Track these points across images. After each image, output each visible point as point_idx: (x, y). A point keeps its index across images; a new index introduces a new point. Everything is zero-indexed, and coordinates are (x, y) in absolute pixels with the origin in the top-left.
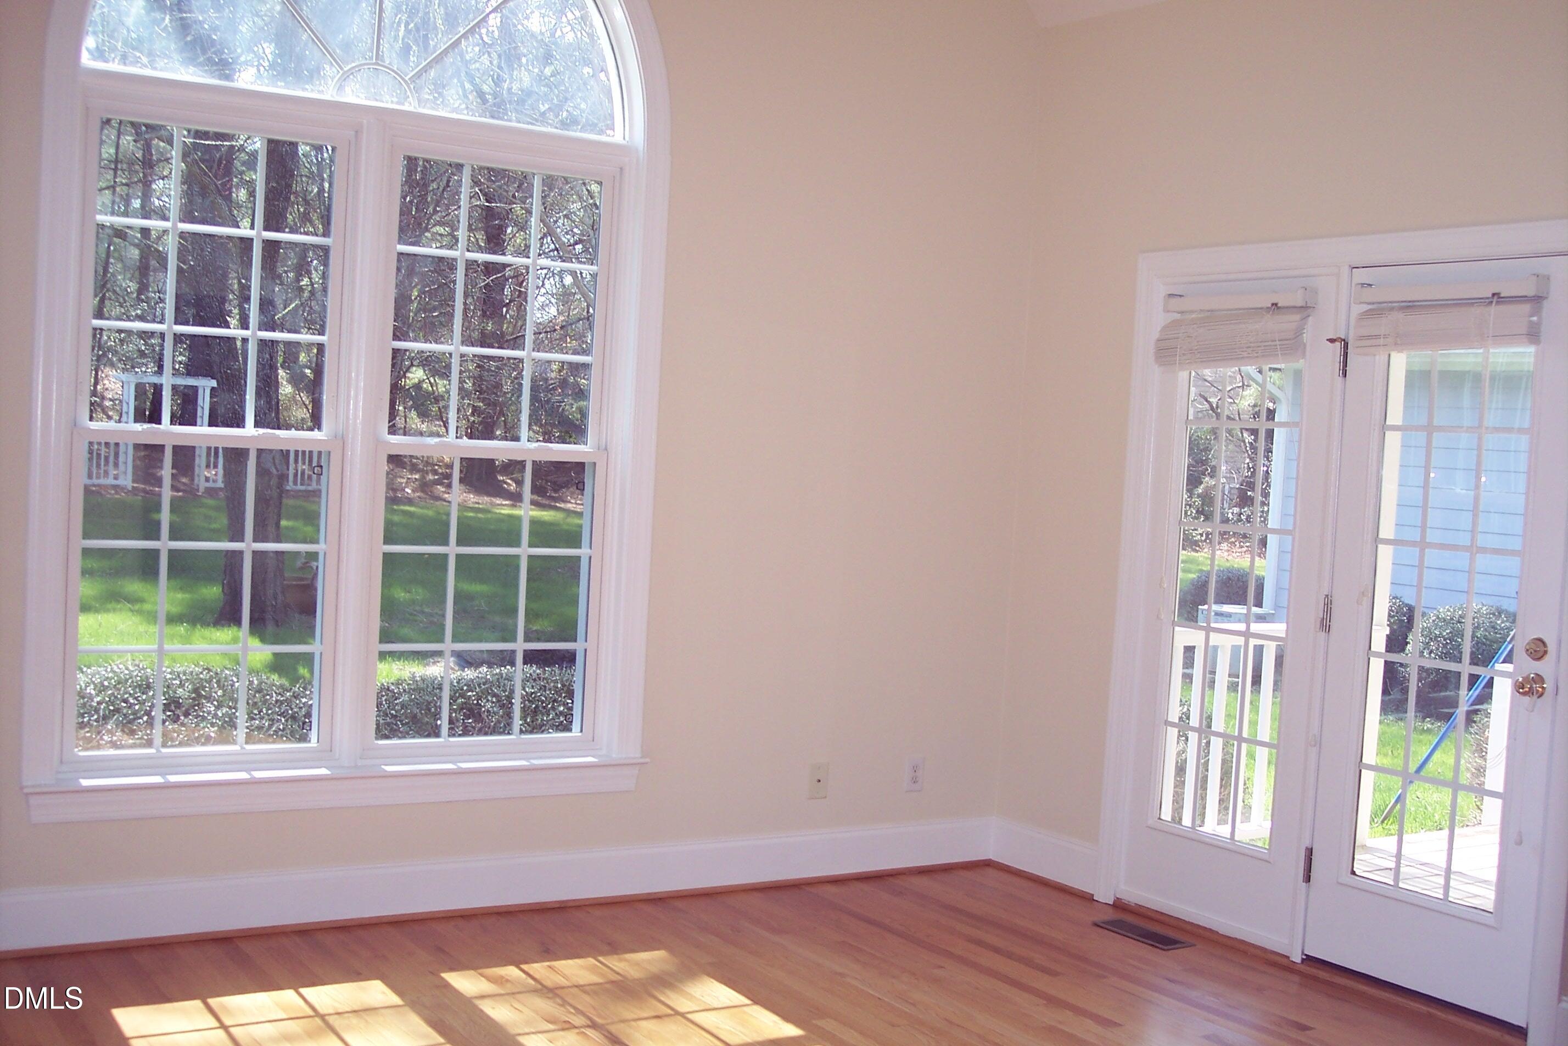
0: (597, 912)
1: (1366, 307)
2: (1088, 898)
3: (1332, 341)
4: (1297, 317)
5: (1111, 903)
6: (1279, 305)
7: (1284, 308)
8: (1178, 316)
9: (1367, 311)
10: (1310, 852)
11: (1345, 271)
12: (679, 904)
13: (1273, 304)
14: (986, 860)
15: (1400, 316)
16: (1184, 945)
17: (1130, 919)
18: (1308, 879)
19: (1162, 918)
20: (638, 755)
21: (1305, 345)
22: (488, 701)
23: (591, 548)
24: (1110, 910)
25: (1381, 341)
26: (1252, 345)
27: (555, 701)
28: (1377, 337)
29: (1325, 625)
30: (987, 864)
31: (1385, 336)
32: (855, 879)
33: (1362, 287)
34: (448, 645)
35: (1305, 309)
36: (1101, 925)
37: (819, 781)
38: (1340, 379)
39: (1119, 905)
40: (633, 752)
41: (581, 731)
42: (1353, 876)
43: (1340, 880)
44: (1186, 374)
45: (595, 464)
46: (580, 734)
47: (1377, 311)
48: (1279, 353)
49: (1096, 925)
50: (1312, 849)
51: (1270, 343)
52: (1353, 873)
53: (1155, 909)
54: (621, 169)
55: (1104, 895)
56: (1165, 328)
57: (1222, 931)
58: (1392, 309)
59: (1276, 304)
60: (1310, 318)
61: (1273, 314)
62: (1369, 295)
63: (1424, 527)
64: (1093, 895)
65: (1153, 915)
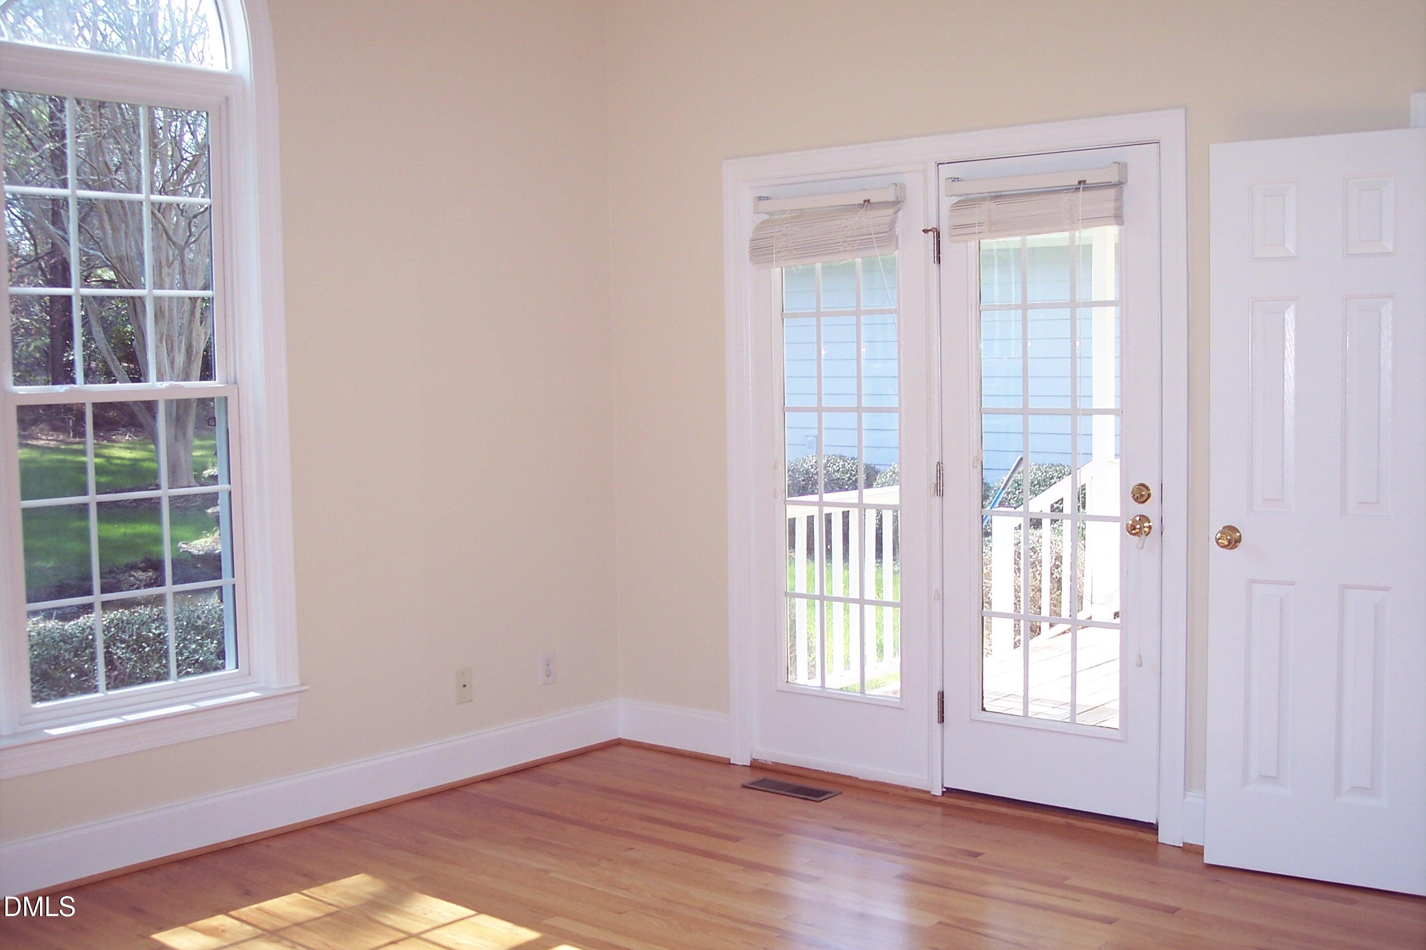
0: (277, 844)
1: (956, 199)
2: (725, 763)
3: (925, 231)
4: (891, 211)
5: (749, 764)
6: (871, 201)
7: (875, 203)
8: (767, 217)
9: (957, 203)
10: (942, 695)
11: (933, 166)
12: (352, 823)
13: (865, 201)
14: (617, 739)
15: (992, 205)
16: (831, 795)
17: (770, 776)
18: (942, 720)
19: (802, 772)
20: (298, 683)
21: (897, 237)
22: (118, 648)
23: (230, 484)
24: (748, 770)
25: (976, 229)
26: (848, 239)
27: (185, 639)
28: (973, 225)
29: (939, 490)
30: (618, 743)
31: (980, 224)
32: (508, 774)
33: (953, 181)
34: (97, 597)
35: (896, 204)
36: (751, 786)
37: (465, 686)
38: (935, 266)
39: (756, 766)
40: (293, 681)
41: (237, 667)
42: (984, 712)
43: (972, 718)
44: (778, 270)
45: (226, 398)
46: (237, 670)
47: (966, 203)
48: (876, 245)
49: (745, 787)
50: (943, 692)
51: (865, 237)
52: (984, 709)
53: (794, 765)
54: (227, 99)
55: (741, 758)
56: (757, 229)
57: (861, 777)
58: (984, 199)
59: (868, 201)
60: (901, 211)
61: (866, 210)
62: (960, 188)
63: (1025, 395)
64: (729, 759)
65: (790, 770)
